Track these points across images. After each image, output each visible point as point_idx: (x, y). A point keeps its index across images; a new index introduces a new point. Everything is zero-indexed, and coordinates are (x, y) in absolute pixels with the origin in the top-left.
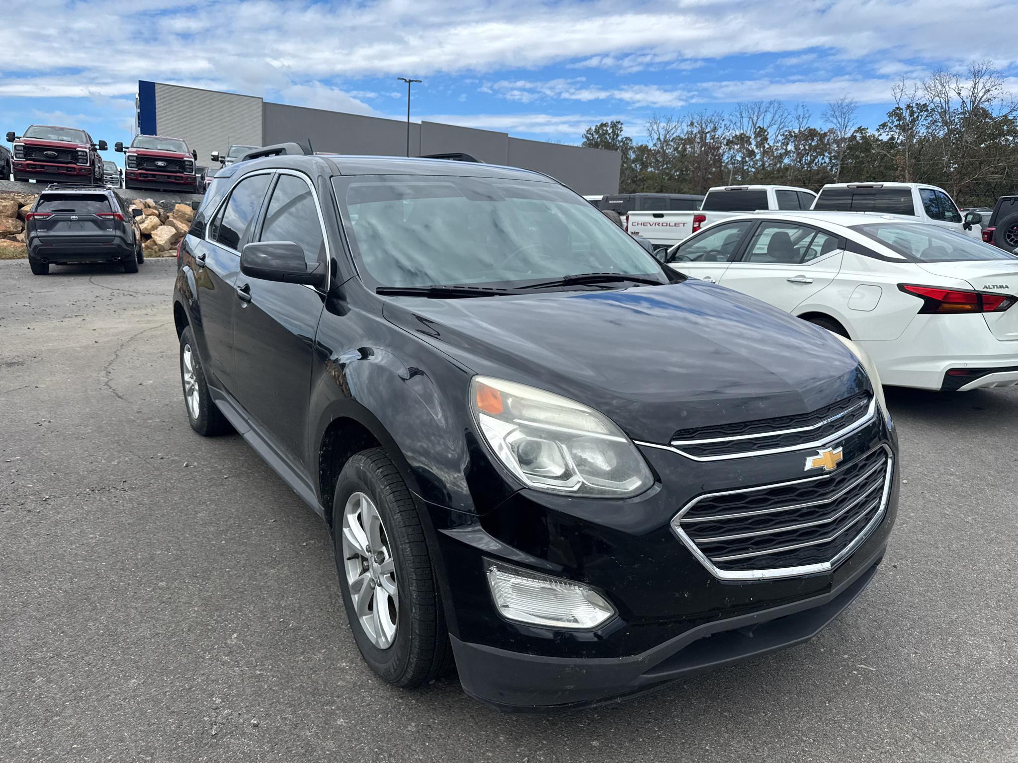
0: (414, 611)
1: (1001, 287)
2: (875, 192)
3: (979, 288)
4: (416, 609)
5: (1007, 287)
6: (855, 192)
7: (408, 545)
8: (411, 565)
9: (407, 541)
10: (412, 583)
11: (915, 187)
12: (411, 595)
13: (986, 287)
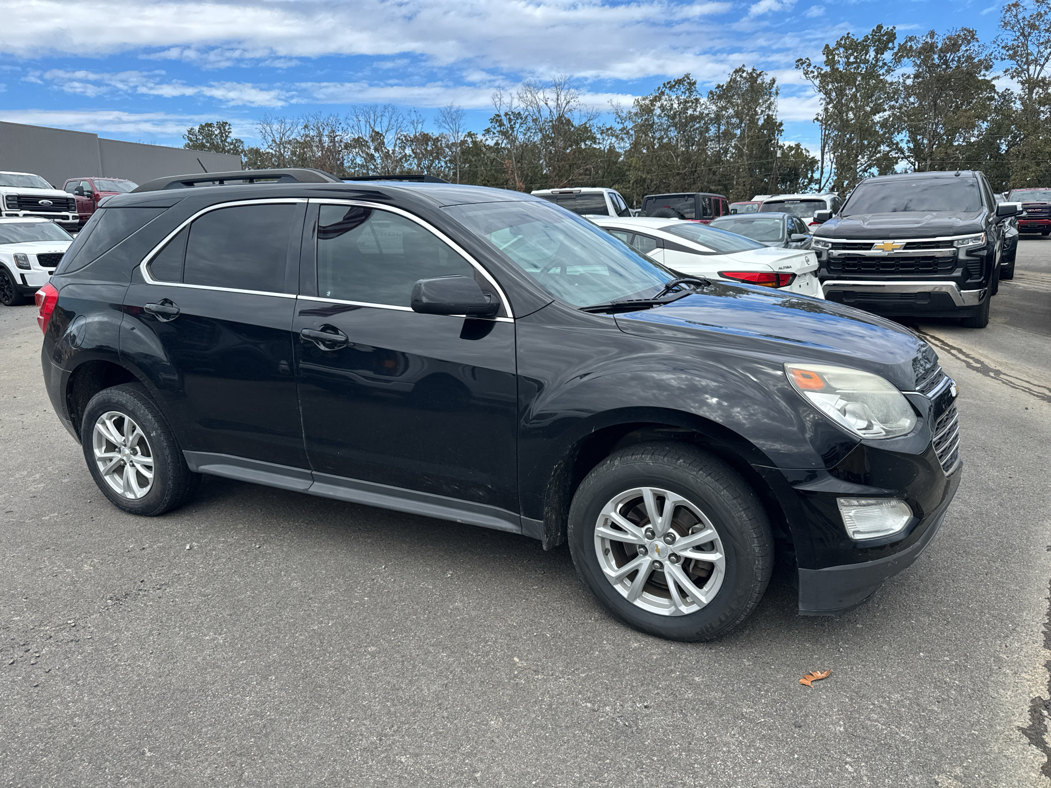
0: (757, 563)
1: (788, 267)
2: (575, 197)
3: (777, 270)
4: (758, 561)
5: (791, 267)
6: (558, 197)
7: (743, 512)
8: (750, 527)
9: (741, 509)
10: (754, 541)
11: (604, 191)
12: (754, 551)
13: (780, 268)
